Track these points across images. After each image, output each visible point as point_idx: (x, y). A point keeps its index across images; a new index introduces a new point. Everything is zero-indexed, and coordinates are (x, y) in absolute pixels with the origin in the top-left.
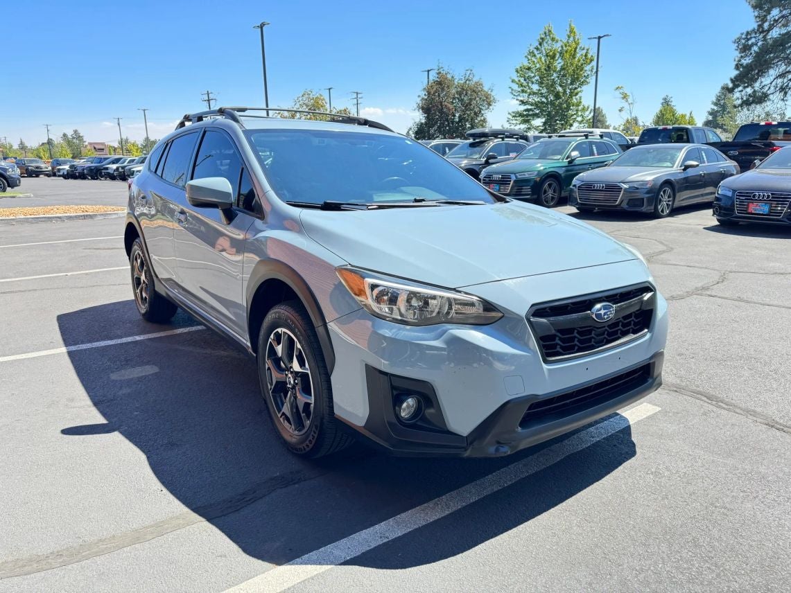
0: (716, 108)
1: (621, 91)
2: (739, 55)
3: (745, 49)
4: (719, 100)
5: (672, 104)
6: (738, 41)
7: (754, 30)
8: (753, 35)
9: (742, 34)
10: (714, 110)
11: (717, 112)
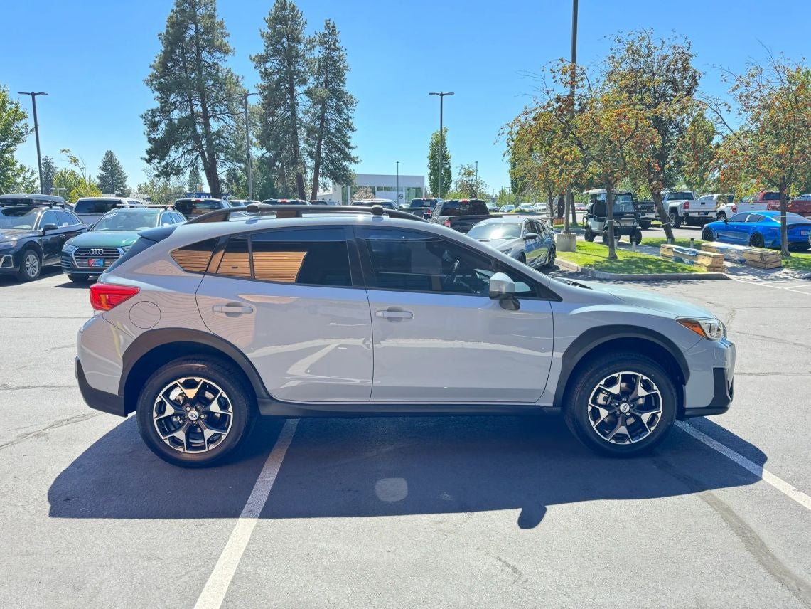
0: (104, 173)
1: (68, 154)
2: (148, 130)
3: (154, 125)
4: (106, 166)
5: (55, 165)
6: (144, 117)
7: (157, 109)
8: (158, 114)
9: (149, 111)
10: (102, 175)
11: (107, 177)
